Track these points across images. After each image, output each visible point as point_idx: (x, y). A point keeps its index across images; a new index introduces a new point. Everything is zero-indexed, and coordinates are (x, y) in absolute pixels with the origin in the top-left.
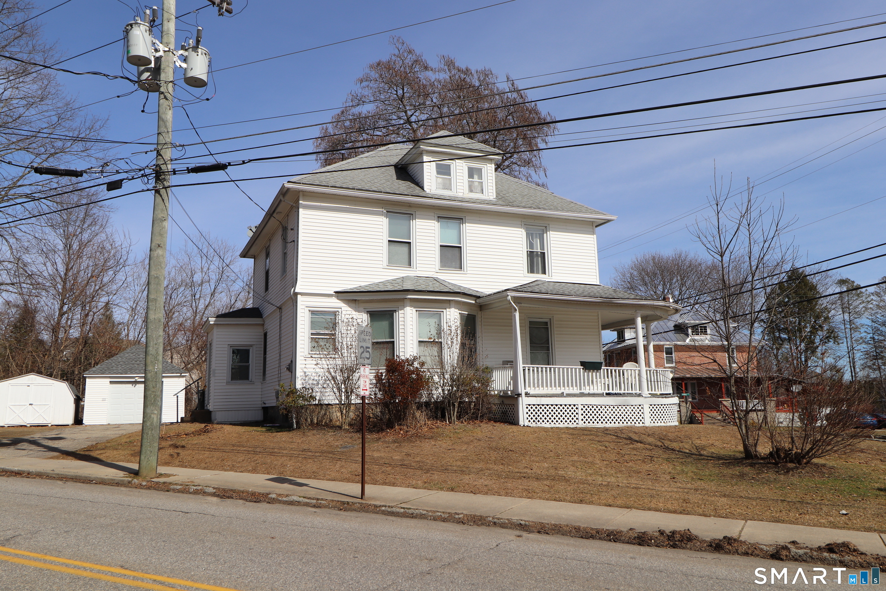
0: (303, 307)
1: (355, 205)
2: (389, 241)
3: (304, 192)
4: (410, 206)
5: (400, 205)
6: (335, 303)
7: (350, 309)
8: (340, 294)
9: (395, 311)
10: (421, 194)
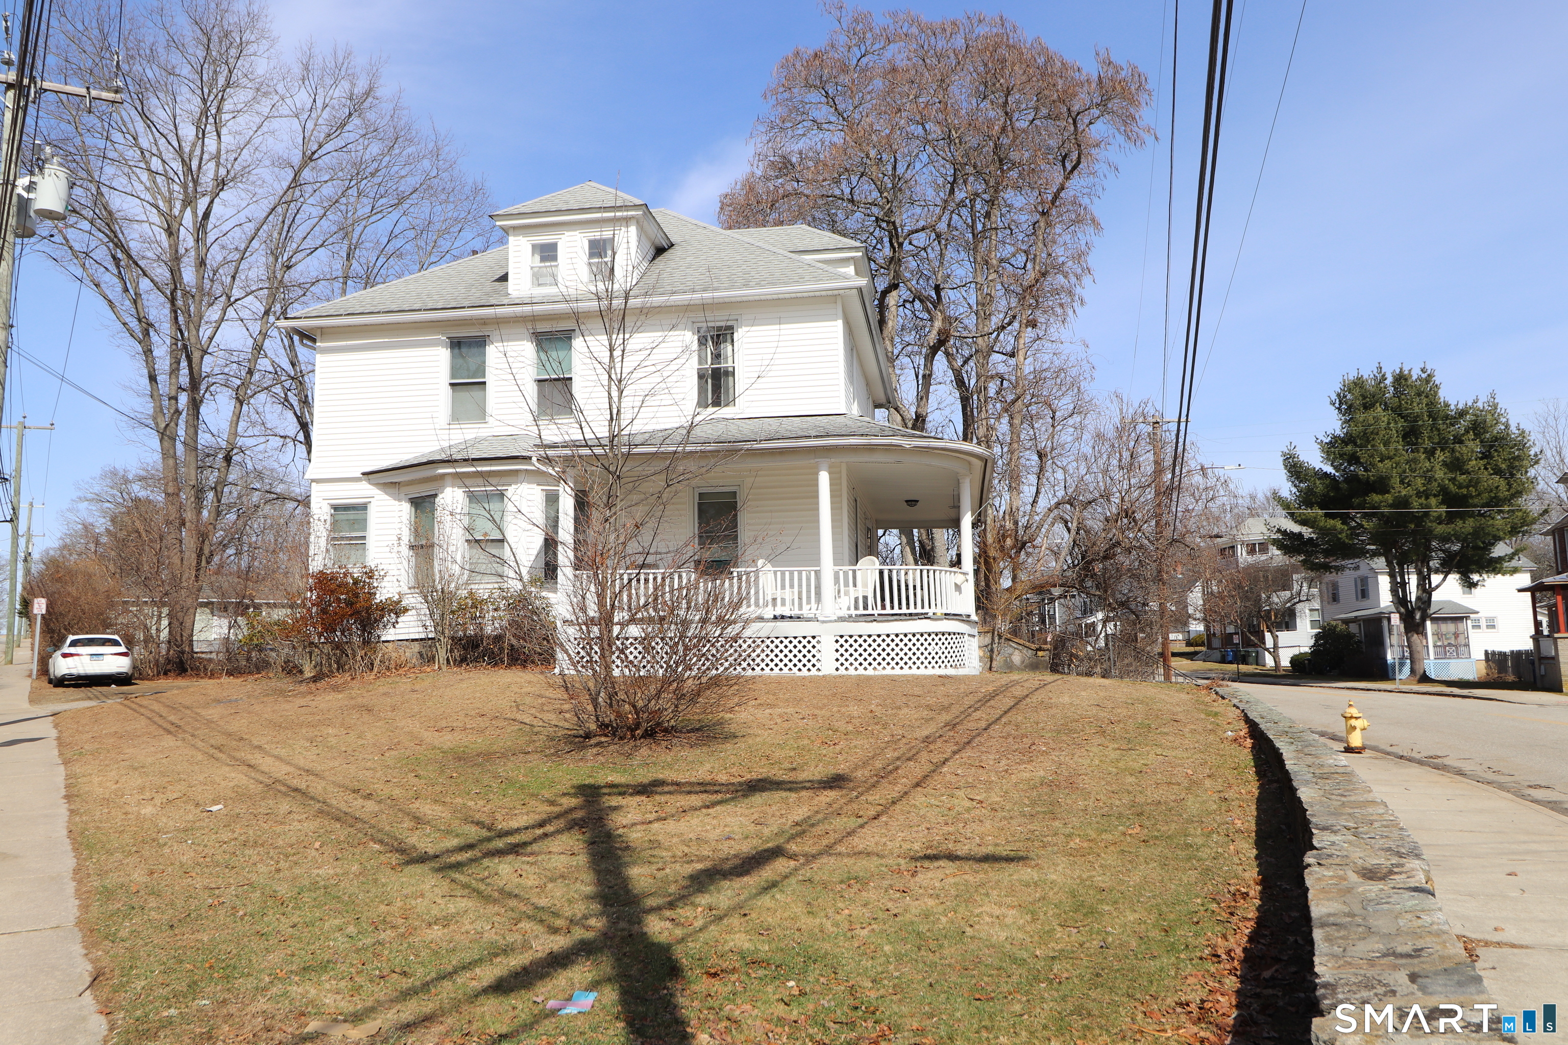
0: (320, 500)
1: (398, 336)
2: (452, 385)
3: (321, 329)
4: (485, 324)
5: (464, 325)
6: (364, 491)
7: (387, 497)
8: (370, 476)
9: (436, 495)
10: (506, 302)
